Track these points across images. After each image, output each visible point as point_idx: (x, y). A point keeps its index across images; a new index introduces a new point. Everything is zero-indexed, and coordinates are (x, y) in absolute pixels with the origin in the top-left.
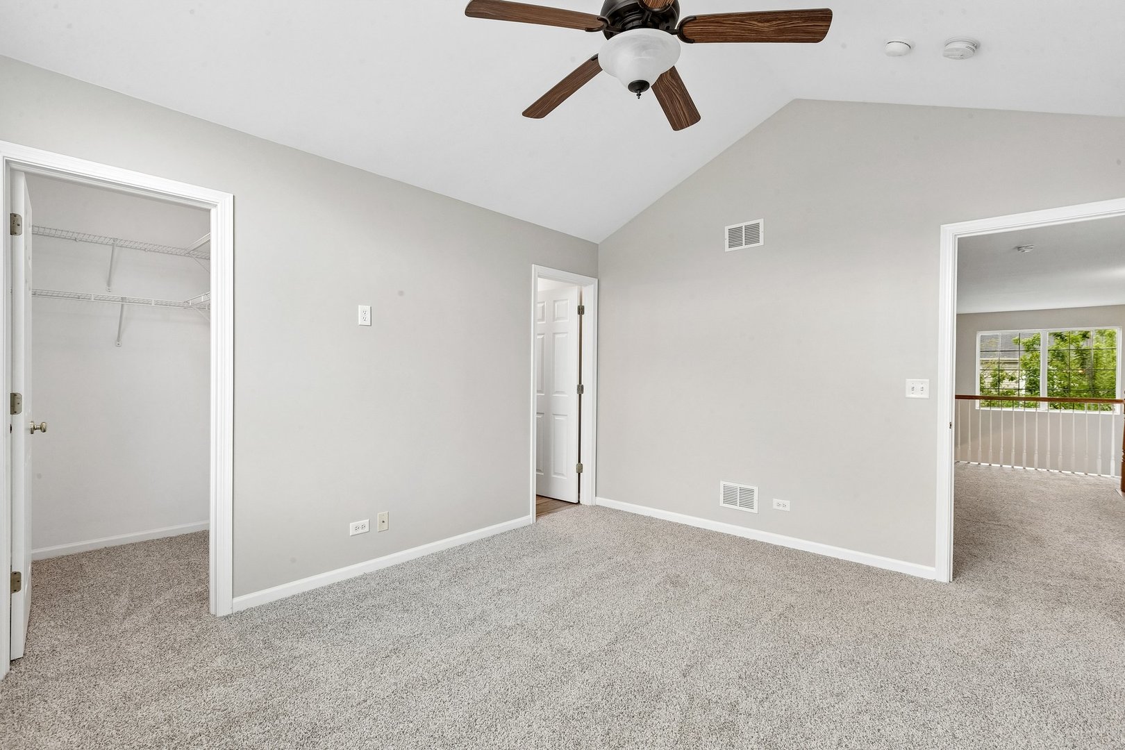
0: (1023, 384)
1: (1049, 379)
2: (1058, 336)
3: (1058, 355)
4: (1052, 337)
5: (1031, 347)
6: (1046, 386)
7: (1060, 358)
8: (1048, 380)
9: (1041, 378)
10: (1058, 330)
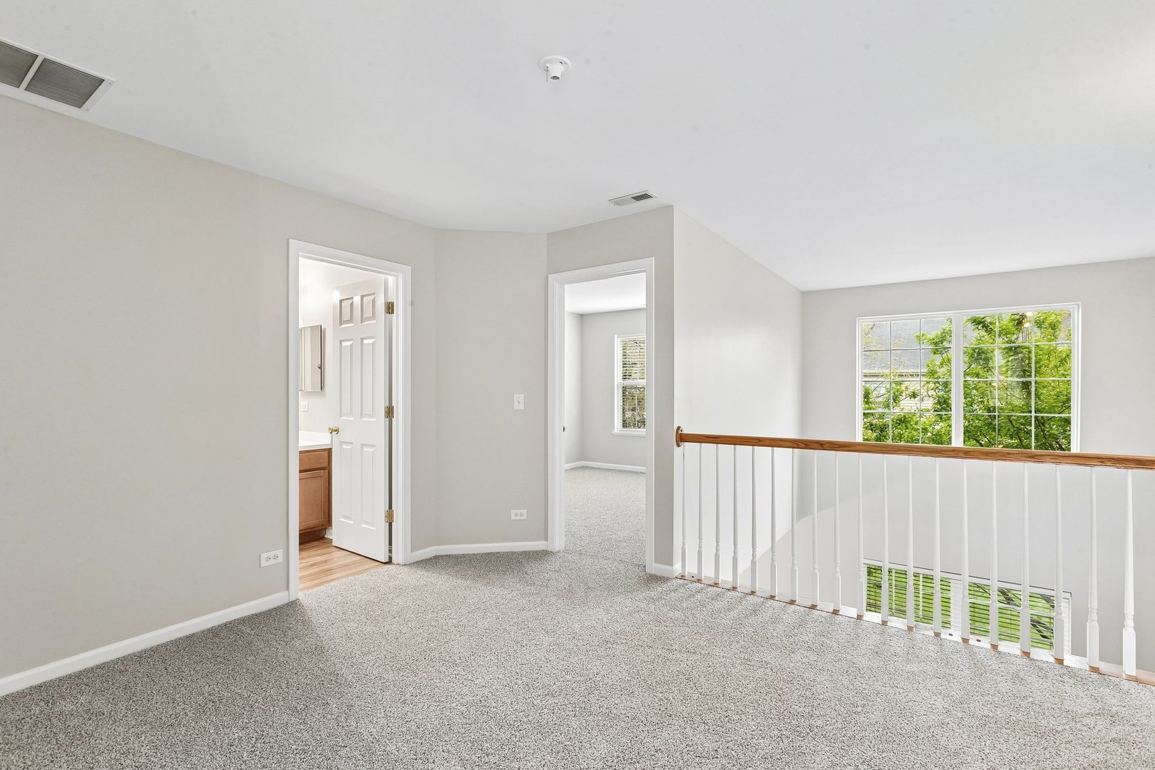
0: (929, 404)
1: (966, 395)
2: (980, 323)
3: (979, 356)
4: (971, 326)
5: (939, 345)
6: (962, 406)
7: (981, 362)
8: (965, 398)
9: (953, 395)
10: (980, 313)
